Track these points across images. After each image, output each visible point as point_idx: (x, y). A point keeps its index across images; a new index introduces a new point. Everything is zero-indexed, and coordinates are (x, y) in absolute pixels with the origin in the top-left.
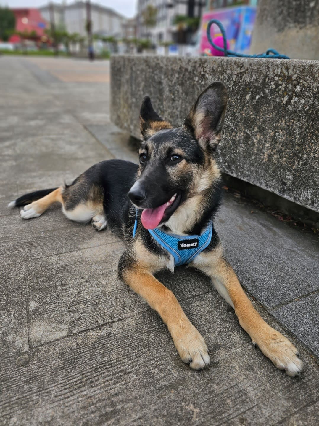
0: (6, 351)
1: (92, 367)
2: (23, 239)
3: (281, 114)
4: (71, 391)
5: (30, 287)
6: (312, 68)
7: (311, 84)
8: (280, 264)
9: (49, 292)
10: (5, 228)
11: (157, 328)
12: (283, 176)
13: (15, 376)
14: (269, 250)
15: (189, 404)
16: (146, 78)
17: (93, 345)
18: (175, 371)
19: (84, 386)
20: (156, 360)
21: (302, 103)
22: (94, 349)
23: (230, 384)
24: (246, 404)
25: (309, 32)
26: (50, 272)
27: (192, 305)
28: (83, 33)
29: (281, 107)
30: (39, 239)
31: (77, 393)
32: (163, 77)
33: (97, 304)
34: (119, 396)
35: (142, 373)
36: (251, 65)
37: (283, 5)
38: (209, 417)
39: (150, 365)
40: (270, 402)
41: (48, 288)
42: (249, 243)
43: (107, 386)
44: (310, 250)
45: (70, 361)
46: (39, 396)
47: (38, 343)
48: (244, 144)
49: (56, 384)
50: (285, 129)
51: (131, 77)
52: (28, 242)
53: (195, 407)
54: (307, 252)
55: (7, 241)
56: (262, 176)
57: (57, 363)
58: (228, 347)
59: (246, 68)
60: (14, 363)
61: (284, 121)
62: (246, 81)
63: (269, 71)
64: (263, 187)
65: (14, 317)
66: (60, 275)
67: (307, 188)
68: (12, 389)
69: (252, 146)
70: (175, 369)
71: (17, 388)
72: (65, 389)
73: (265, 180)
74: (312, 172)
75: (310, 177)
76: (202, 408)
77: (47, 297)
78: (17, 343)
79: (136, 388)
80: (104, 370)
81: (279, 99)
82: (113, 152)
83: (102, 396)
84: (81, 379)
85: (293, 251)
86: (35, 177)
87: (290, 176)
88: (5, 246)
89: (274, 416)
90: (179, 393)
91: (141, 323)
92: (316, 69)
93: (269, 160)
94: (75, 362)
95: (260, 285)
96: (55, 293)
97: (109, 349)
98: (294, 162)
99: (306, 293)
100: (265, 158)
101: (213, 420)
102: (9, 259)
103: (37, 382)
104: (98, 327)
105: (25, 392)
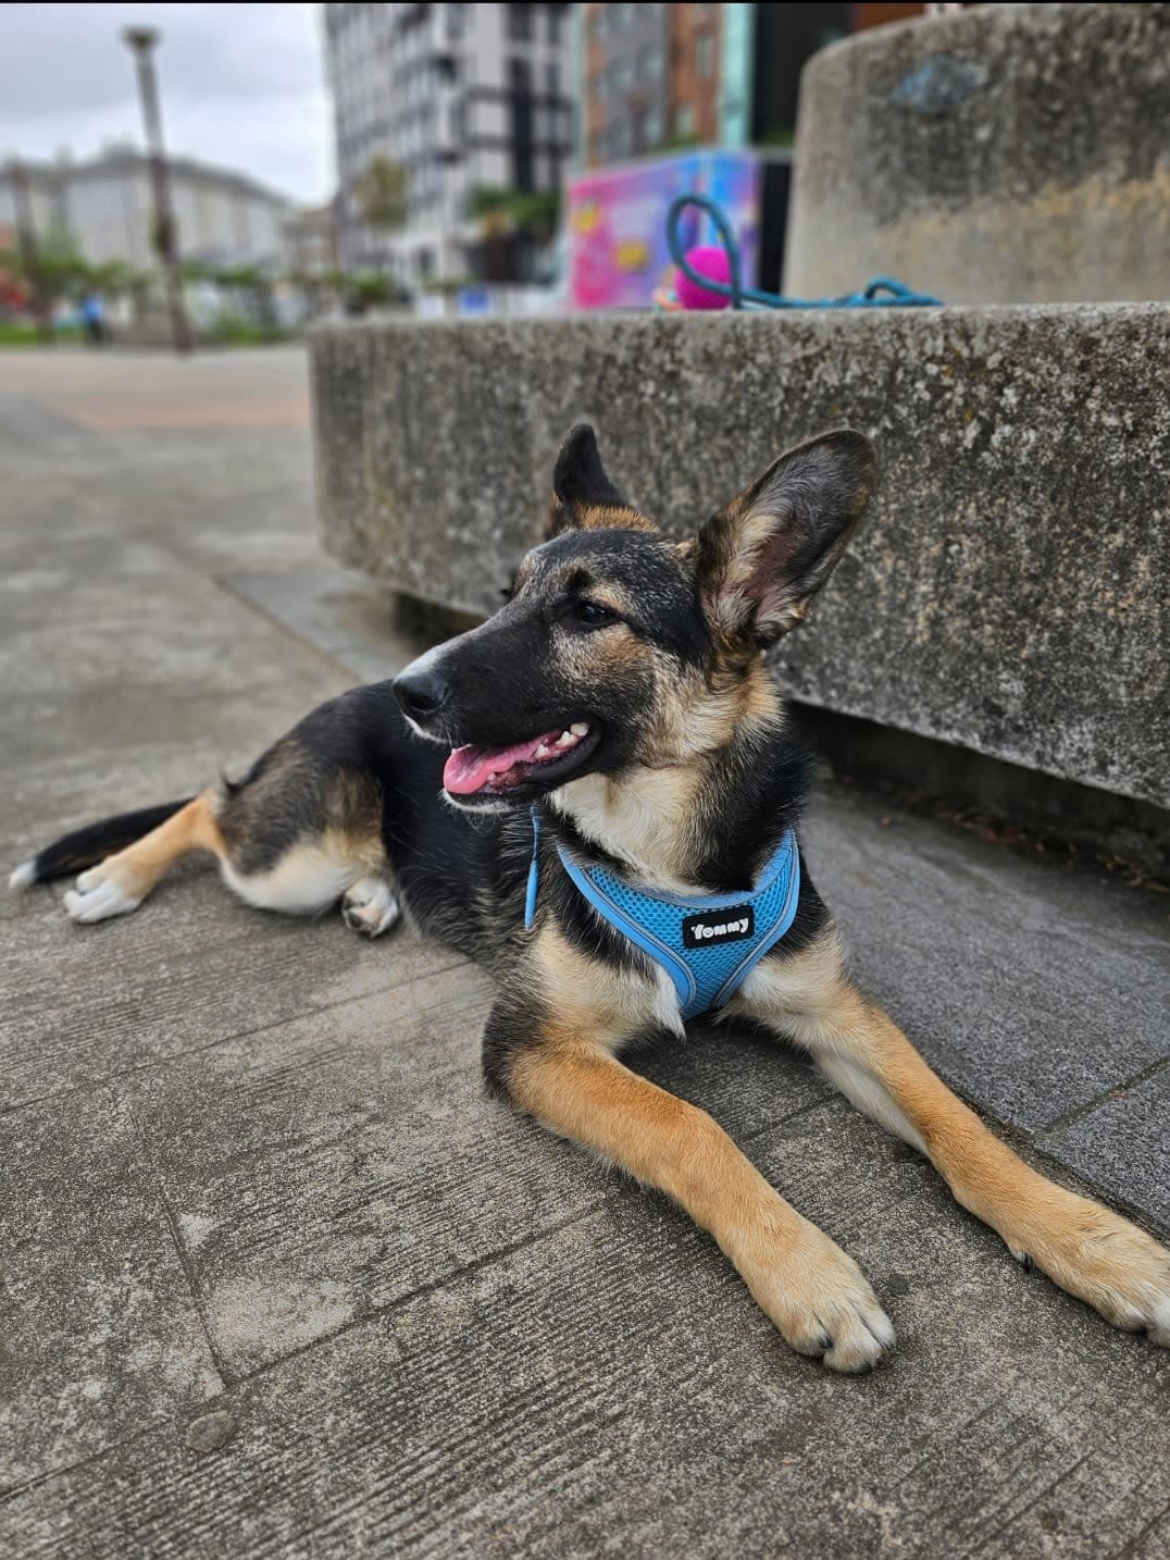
0: (136, 1407)
1: (475, 1417)
2: (96, 997)
3: (962, 484)
4: (423, 1515)
5: (167, 1163)
6: (1051, 329)
7: (1053, 379)
8: (1028, 982)
9: (243, 1173)
10: (13, 964)
11: (672, 1251)
12: (989, 686)
13: (197, 1492)
14: (978, 942)
15: (855, 1493)
16: (460, 394)
17: (459, 1341)
18: (777, 1390)
19: (466, 1488)
20: (697, 1359)
21: (1027, 443)
22: (467, 1352)
23: (974, 1404)
24: (1047, 1463)
25: (982, 223)
26: (229, 1100)
27: (773, 1154)
28: (146, 260)
29: (959, 459)
30: (155, 989)
31: (446, 1519)
32: (524, 388)
33: (434, 1195)
34: (605, 1504)
35: (665, 1412)
36: (838, 331)
37: (888, 138)
38: (936, 1525)
39: (683, 1381)
40: (1123, 1443)
41: (237, 1158)
42: (905, 926)
43: (550, 1477)
44: (1109, 926)
45: (389, 1409)
46: (310, 1552)
47: (253, 1362)
48: (840, 590)
49: (360, 1496)
50: (978, 530)
51: (403, 396)
52: (117, 1005)
53: (881, 1501)
54: (1102, 936)
55: (32, 1008)
56: (915, 695)
57: (343, 1424)
58: (936, 1283)
59: (823, 343)
60: (180, 1446)
61: (973, 505)
62: (825, 383)
63: (904, 346)
64: (925, 729)
65: (135, 1281)
66: (269, 1109)
67: (1077, 717)
68: (197, 1543)
69: (869, 596)
70: (774, 1381)
71: (215, 1535)
72: (399, 1510)
73: (926, 704)
74: (1089, 661)
75: (1085, 679)
76: (905, 1500)
77: (243, 1191)
78: (170, 1374)
79: (654, 1466)
80: (524, 1421)
81: (949, 434)
82: (348, 660)
83: (543, 1513)
84: (450, 1466)
85: (1058, 937)
86: (78, 771)
87: (1015, 684)
88: (31, 1028)
89: (1151, 1486)
90: (811, 1463)
91: (612, 1240)
92: (1064, 330)
93: (935, 638)
94: (407, 1409)
95: (981, 1059)
96: (269, 1173)
97: (522, 1347)
98: (1024, 636)
99: (1138, 1069)
100: (921, 633)
101: (953, 1536)
102: (61, 1073)
103: (286, 1501)
104: (459, 1272)
105: (251, 1544)
